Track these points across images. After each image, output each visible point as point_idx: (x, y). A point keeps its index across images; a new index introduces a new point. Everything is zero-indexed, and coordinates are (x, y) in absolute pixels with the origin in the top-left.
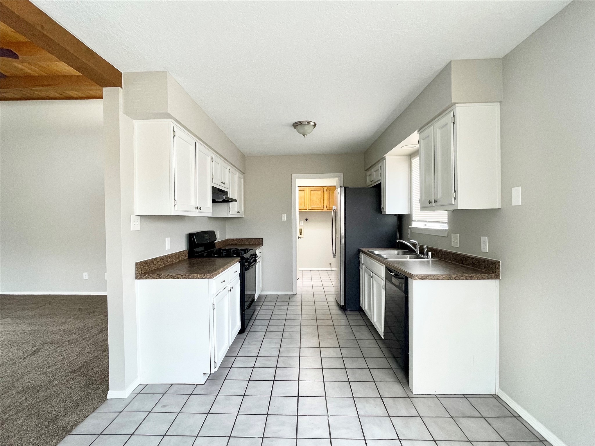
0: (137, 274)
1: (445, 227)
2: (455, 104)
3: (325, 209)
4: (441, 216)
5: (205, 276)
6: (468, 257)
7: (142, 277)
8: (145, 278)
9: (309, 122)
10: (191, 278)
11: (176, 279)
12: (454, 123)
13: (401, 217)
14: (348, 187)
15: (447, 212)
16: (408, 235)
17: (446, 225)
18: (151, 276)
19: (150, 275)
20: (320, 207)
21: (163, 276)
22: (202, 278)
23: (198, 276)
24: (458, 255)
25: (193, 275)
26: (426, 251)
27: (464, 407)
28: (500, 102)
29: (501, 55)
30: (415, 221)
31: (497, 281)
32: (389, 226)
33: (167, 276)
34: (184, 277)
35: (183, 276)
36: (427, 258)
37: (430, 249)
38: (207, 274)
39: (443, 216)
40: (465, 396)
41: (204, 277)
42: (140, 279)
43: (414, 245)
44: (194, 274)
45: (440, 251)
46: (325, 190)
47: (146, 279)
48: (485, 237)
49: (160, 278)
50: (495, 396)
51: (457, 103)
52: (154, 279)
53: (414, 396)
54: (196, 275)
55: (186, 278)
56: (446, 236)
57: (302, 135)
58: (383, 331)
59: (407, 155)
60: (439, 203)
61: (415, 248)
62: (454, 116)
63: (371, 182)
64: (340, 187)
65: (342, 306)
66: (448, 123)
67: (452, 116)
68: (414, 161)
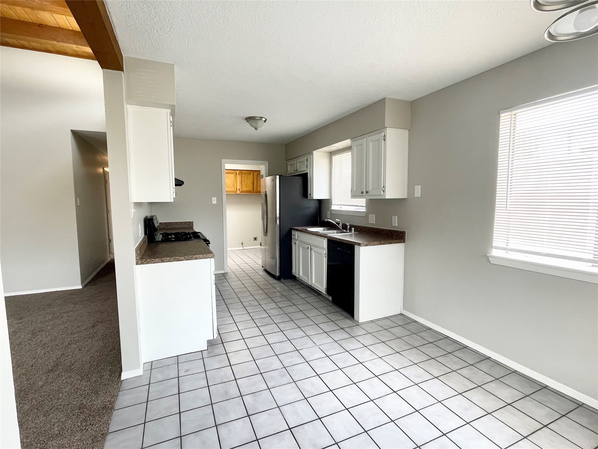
0: (138, 259)
1: (364, 210)
2: (386, 127)
3: (238, 192)
4: (359, 202)
5: (207, 256)
6: (383, 230)
7: (143, 263)
8: (147, 263)
9: (261, 118)
10: (194, 259)
11: (179, 261)
12: (384, 140)
13: (320, 201)
14: (282, 176)
15: (365, 199)
16: (328, 216)
17: (365, 208)
18: (153, 260)
19: (152, 259)
20: (233, 189)
21: (166, 259)
22: (205, 258)
23: (201, 257)
24: (374, 228)
25: (195, 256)
26: (348, 227)
27: (389, 323)
28: (408, 130)
30: (334, 205)
31: (404, 244)
32: (312, 208)
33: (170, 259)
34: (187, 259)
35: (187, 258)
36: (350, 232)
37: (351, 226)
38: (209, 254)
39: (361, 202)
40: (386, 318)
42: (141, 264)
43: (338, 224)
44: (197, 255)
45: (359, 227)
46: (238, 174)
48: (395, 216)
49: (163, 261)
50: (401, 314)
51: (387, 127)
52: (156, 263)
53: (360, 324)
54: (199, 256)
56: (364, 216)
57: (254, 129)
58: (325, 288)
59: (328, 152)
60: (370, 193)
61: (339, 225)
62: (384, 136)
63: (295, 171)
64: (276, 175)
65: (278, 276)
66: (379, 139)
67: (383, 135)
68: (335, 158)
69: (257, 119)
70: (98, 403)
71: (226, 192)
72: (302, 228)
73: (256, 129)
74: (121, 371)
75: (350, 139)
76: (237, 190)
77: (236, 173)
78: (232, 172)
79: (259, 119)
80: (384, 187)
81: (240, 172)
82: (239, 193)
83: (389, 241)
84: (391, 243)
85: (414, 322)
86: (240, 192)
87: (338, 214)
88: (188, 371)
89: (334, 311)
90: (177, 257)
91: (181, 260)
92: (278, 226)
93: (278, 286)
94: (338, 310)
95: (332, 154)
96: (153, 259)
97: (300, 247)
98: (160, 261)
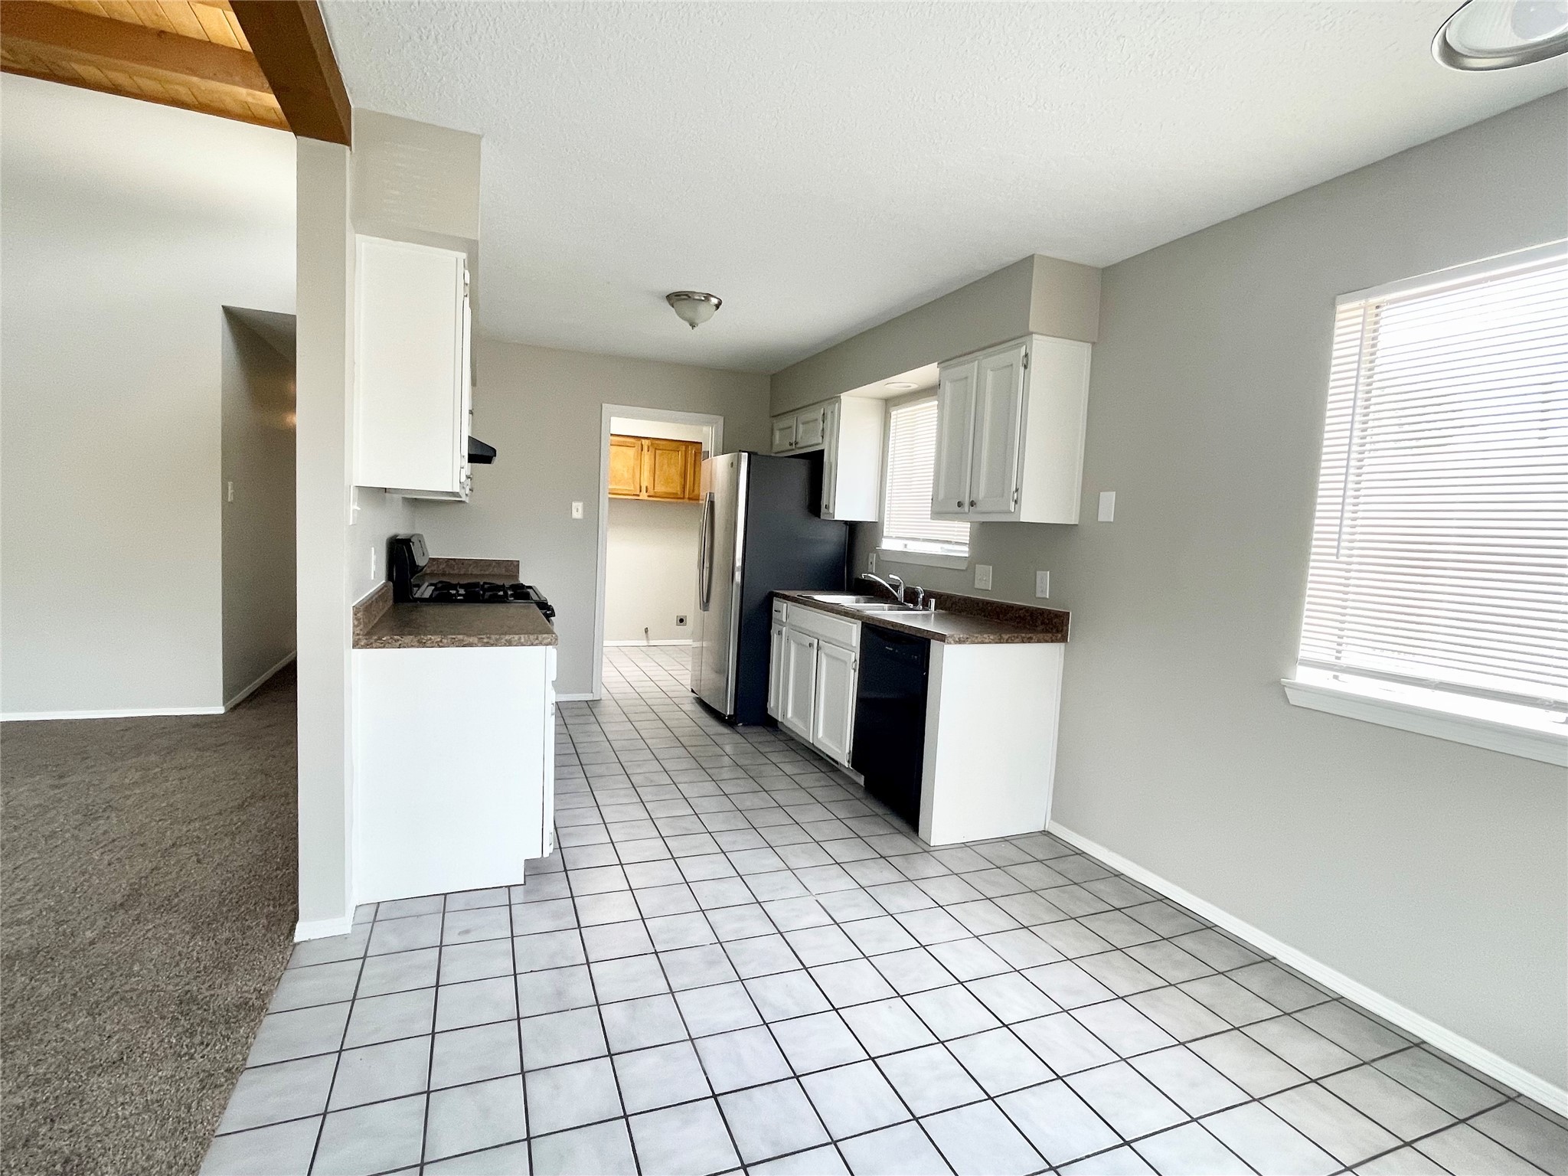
0: (358, 635)
1: (963, 551)
2: (1032, 333)
3: (644, 496)
4: (954, 531)
5: (537, 639)
6: (1011, 607)
7: (371, 644)
8: (381, 645)
9: (708, 296)
10: (505, 645)
11: (464, 646)
12: (1026, 367)
13: (852, 527)
14: (756, 454)
15: (968, 525)
16: (870, 566)
17: (966, 549)
18: (398, 640)
19: (396, 637)
20: (632, 488)
21: (431, 639)
22: (532, 645)
23: (523, 640)
24: (988, 603)
25: (508, 637)
26: (921, 597)
27: (1009, 852)
28: (1093, 344)
29: (1102, 265)
30: (887, 537)
31: (1062, 645)
32: (829, 543)
33: (441, 641)
34: (488, 643)
35: (485, 640)
36: (924, 609)
37: (929, 595)
38: (544, 636)
39: (958, 531)
40: (1005, 839)
41: (537, 642)
42: (363, 647)
43: (896, 588)
44: (511, 636)
45: (950, 597)
46: (645, 448)
47: (384, 647)
48: (1044, 572)
49: (423, 645)
50: (1045, 833)
51: (1035, 333)
52: (404, 647)
53: (932, 849)
54: (516, 637)
55: (492, 645)
56: (964, 568)
57: (688, 325)
58: (847, 751)
59: (878, 399)
60: (979, 507)
61: (897, 592)
62: (1026, 355)
63: (791, 444)
64: (740, 451)
65: (729, 716)
66: (1012, 365)
67: (1023, 353)
68: (898, 415)
69: (698, 298)
70: (229, 993)
71: (609, 493)
72: (800, 593)
73: (693, 325)
74: (296, 919)
75: (936, 363)
76: (641, 491)
77: (642, 445)
78: (631, 443)
79: (703, 299)
80: (1017, 490)
81: (652, 444)
82: (647, 498)
83: (1023, 635)
84: (1029, 640)
85: (1077, 854)
86: (649, 496)
87: (894, 561)
88: (467, 932)
89: (867, 811)
90: (461, 637)
91: (470, 645)
92: (737, 585)
93: (729, 741)
94: (880, 811)
95: (890, 403)
96: (399, 637)
97: (792, 641)
98: (416, 644)
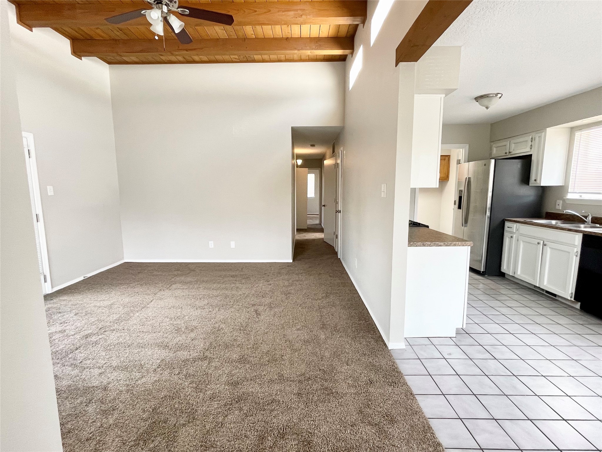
5: (465, 243)
9: (497, 94)
10: (453, 246)
11: (439, 246)
14: (498, 159)
18: (416, 244)
19: (415, 243)
21: (427, 244)
22: (463, 246)
23: (460, 244)
25: (454, 243)
33: (430, 244)
35: (446, 244)
38: (467, 242)
43: (585, 216)
44: (456, 242)
47: (411, 246)
49: (424, 245)
52: (418, 246)
54: (457, 243)
55: (449, 246)
57: (484, 108)
59: (569, 128)
61: (586, 219)
63: (506, 153)
64: (491, 159)
65: (482, 272)
68: (578, 134)
69: (492, 96)
72: (525, 219)
73: (487, 108)
79: (494, 96)
87: (575, 204)
90: (437, 243)
91: (441, 246)
95: (573, 130)
96: (416, 243)
97: (521, 241)
98: (422, 245)
